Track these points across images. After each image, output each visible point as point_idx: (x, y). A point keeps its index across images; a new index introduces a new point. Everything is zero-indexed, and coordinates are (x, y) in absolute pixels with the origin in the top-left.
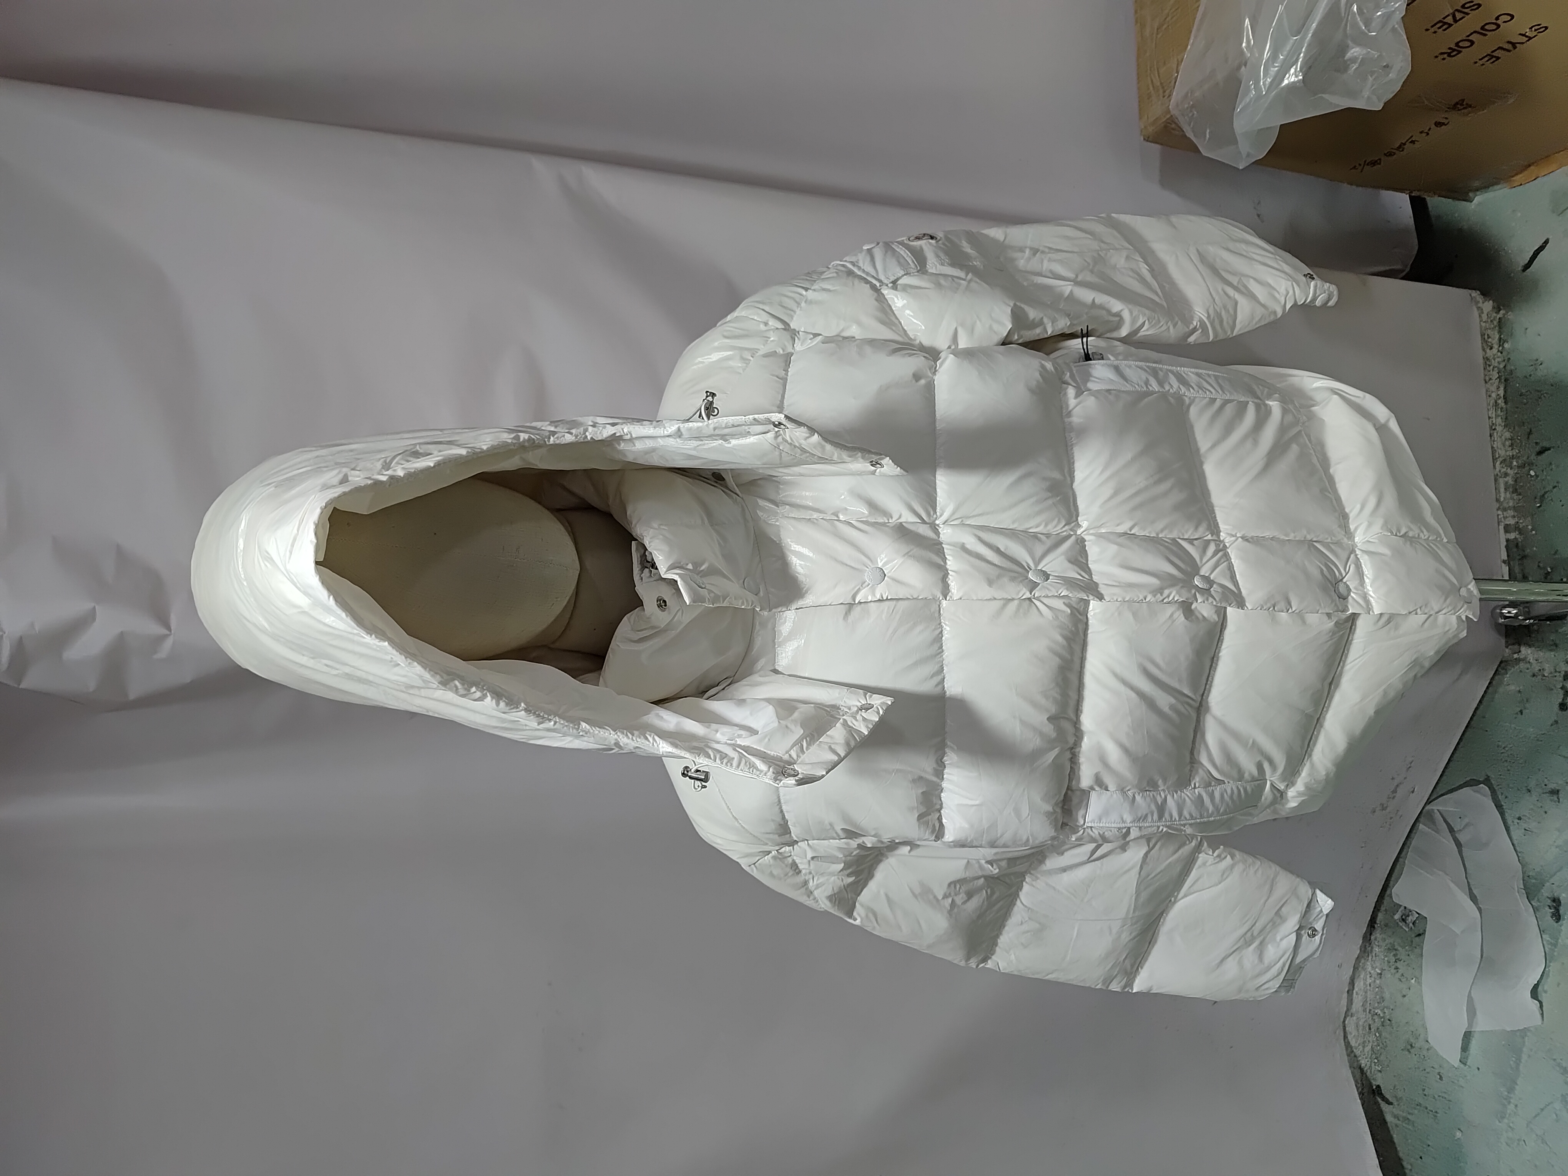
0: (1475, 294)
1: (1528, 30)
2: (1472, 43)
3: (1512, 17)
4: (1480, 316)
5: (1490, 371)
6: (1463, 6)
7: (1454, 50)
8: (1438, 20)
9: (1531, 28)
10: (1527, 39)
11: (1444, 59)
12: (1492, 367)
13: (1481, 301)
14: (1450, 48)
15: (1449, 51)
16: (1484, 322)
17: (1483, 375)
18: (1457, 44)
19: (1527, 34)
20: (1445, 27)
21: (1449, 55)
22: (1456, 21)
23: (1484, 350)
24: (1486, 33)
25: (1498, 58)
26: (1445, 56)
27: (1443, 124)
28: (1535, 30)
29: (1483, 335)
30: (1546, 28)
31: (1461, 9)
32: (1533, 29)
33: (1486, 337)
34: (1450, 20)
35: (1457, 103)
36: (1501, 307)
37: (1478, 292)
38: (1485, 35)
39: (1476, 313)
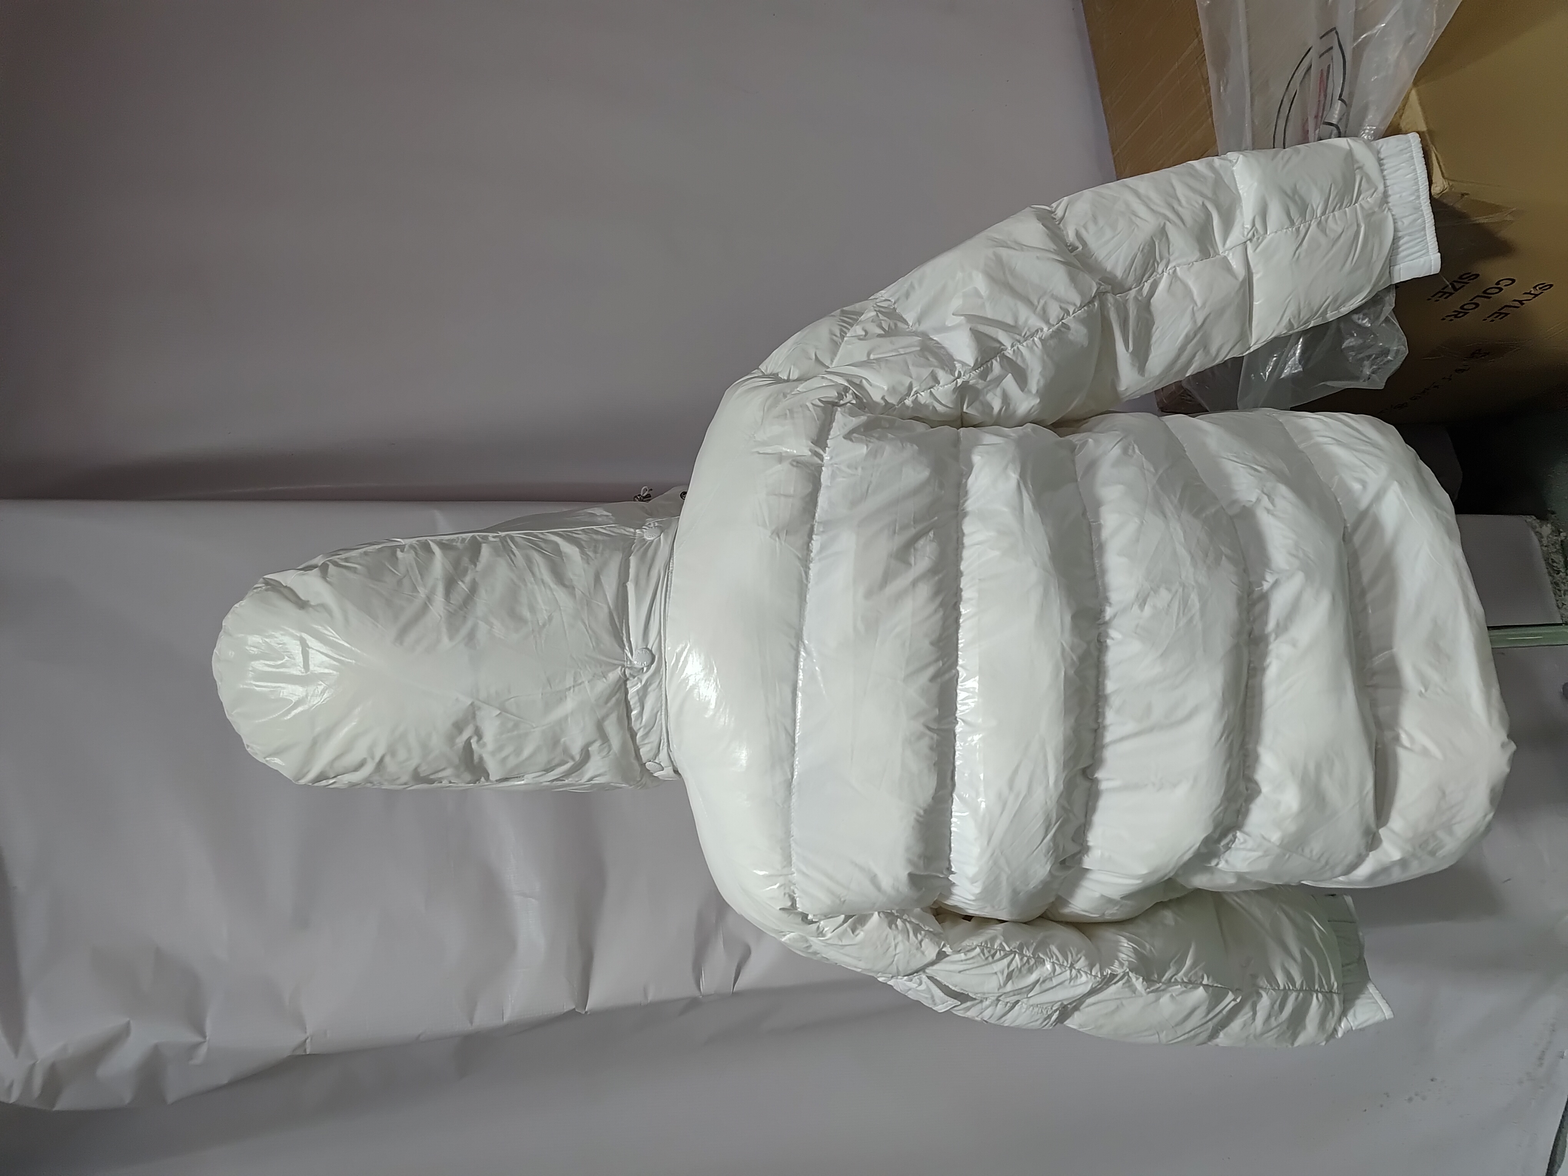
0: (1531, 519)
1: (1532, 289)
2: (1477, 305)
3: (1513, 281)
4: (1540, 542)
5: (1561, 596)
6: (1461, 278)
7: (1460, 312)
8: (1438, 291)
9: (1535, 287)
10: (1533, 296)
11: (1451, 320)
12: (1562, 592)
13: (1537, 525)
14: (1455, 311)
15: (1456, 313)
16: (1546, 546)
17: (1554, 602)
18: (1462, 308)
19: (1532, 292)
20: (1445, 296)
21: (1456, 316)
22: (1456, 290)
23: (1550, 575)
24: (1490, 296)
25: (1506, 314)
26: (1452, 318)
27: (1464, 370)
28: (1540, 288)
29: (1546, 560)
30: (1551, 286)
31: (1459, 280)
32: (1537, 288)
33: (1550, 561)
34: (1450, 289)
35: (1474, 353)
36: (1561, 530)
37: (1533, 516)
38: (1489, 298)
39: (1535, 539)
